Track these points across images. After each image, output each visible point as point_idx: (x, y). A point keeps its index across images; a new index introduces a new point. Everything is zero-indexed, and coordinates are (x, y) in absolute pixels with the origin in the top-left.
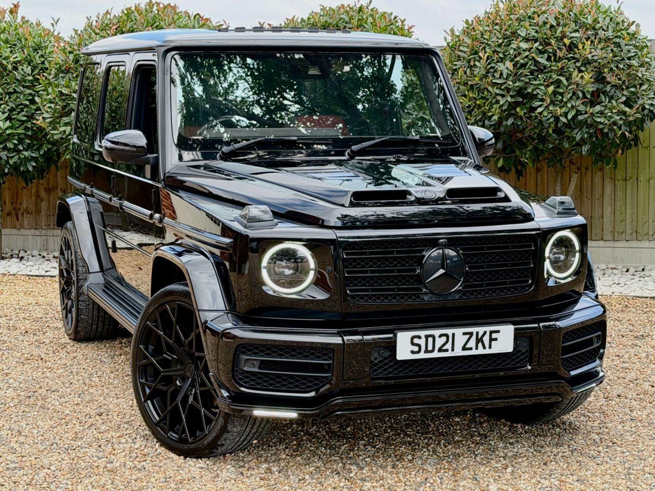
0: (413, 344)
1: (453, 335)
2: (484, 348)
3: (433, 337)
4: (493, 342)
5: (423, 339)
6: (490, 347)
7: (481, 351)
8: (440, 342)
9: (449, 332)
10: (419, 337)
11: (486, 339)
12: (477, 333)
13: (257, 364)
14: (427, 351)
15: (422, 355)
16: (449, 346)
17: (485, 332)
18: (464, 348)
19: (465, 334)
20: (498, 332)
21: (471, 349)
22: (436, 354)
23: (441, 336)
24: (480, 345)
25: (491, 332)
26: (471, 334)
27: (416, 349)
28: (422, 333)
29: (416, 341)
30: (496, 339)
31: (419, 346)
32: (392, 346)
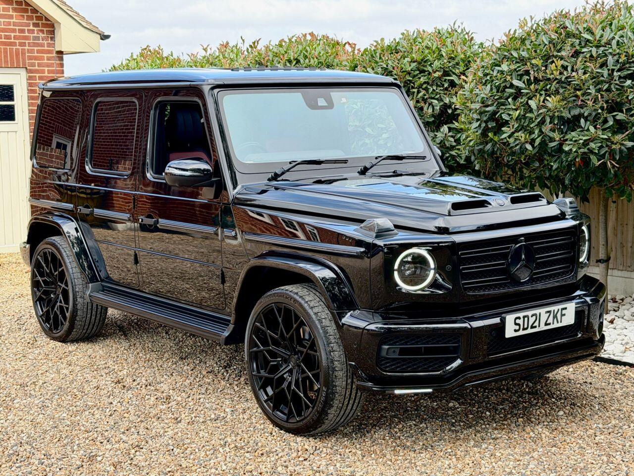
0: (516, 324)
1: (540, 314)
2: (558, 322)
3: (527, 316)
4: (563, 317)
5: (522, 319)
6: (561, 322)
7: (556, 325)
8: (532, 320)
9: (537, 311)
10: (519, 318)
12: (554, 311)
13: (398, 351)
14: (524, 329)
15: (521, 333)
16: (536, 324)
17: (559, 310)
18: (546, 324)
19: (547, 312)
20: (566, 308)
21: (549, 324)
22: (530, 331)
23: (532, 316)
24: (555, 320)
25: (563, 309)
26: (549, 312)
27: (517, 327)
28: (521, 315)
29: (518, 321)
30: (564, 315)
31: (519, 325)
32: (501, 327)
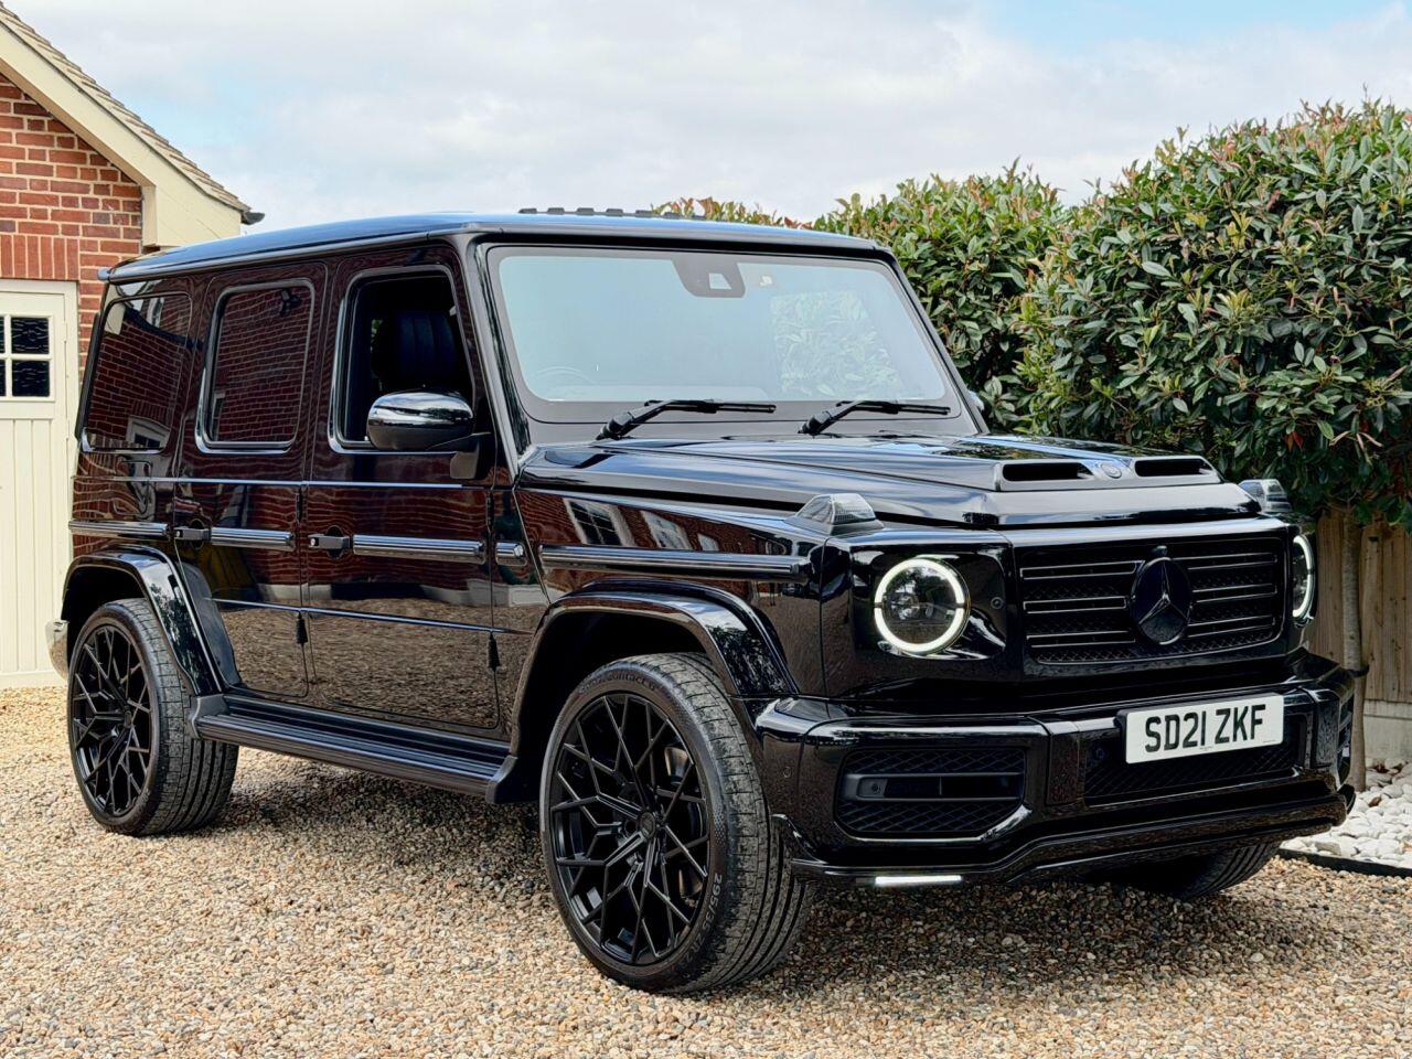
0: (1150, 734)
1: (1204, 714)
2: (1245, 738)
3: (1176, 718)
4: (1256, 727)
5: (1163, 723)
6: (1253, 737)
7: (1240, 744)
8: (1186, 727)
9: (1198, 708)
10: (1157, 720)
11: (1247, 721)
12: (1236, 710)
13: (883, 785)
14: (1169, 747)
15: (1163, 754)
16: (1196, 737)
17: (1246, 708)
18: (1219, 740)
19: (1219, 712)
20: (1262, 707)
21: (1226, 740)
22: (1181, 752)
23: (1188, 716)
24: (1239, 732)
25: (1254, 709)
26: (1226, 712)
27: (1153, 742)
28: (1161, 713)
29: (1154, 727)
30: (1260, 722)
31: (1157, 736)
32: (1116, 740)
